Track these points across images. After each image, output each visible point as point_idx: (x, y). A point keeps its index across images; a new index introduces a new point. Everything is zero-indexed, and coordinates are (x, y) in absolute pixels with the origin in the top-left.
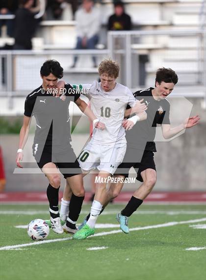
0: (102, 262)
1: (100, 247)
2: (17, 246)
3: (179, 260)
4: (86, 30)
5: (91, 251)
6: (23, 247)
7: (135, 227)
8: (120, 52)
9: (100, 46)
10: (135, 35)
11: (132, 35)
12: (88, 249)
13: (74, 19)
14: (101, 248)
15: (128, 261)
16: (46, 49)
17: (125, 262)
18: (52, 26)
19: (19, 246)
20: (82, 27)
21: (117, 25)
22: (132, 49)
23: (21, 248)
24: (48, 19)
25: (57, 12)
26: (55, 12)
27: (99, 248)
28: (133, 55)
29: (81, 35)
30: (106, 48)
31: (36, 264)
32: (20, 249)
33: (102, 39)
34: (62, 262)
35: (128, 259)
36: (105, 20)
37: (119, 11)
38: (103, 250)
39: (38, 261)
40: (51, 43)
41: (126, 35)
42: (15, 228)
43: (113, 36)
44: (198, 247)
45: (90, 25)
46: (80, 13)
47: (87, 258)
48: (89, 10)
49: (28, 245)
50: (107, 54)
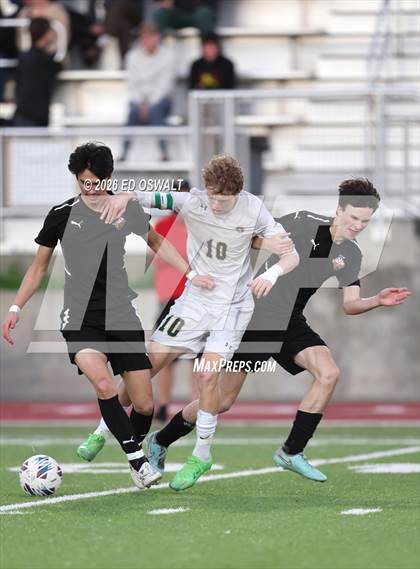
0: (177, 538)
1: (174, 508)
2: (12, 507)
3: (327, 534)
4: (146, 89)
5: (157, 516)
6: (25, 509)
7: (242, 470)
8: (213, 130)
9: (174, 120)
10: (240, 99)
11: (236, 99)
12: (151, 513)
13: (123, 67)
14: (176, 510)
15: (228, 535)
16: (68, 126)
17: (222, 537)
18: (80, 82)
19: (16, 506)
20: (139, 83)
21: (207, 79)
22: (237, 126)
23: (19, 509)
24: (74, 68)
25: (91, 53)
26: (86, 53)
27: (171, 511)
28: (238, 137)
29: (138, 98)
30: (185, 123)
31: (51, 541)
32: (18, 512)
33: (178, 106)
34: (101, 537)
35: (228, 532)
36: (184, 70)
37: (211, 51)
38: (179, 513)
39: (54, 535)
40: (79, 114)
41: (224, 99)
42: (9, 471)
43: (198, 99)
44: (364, 508)
45: (154, 79)
46: (136, 56)
47: (149, 529)
48: (152, 51)
49: (33, 503)
50: (186, 136)
